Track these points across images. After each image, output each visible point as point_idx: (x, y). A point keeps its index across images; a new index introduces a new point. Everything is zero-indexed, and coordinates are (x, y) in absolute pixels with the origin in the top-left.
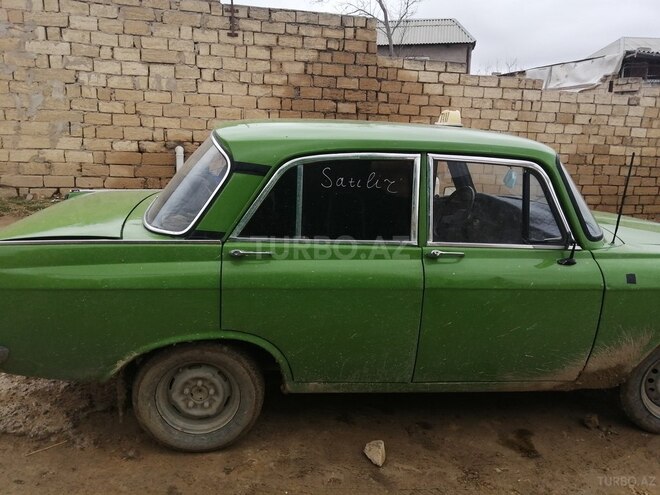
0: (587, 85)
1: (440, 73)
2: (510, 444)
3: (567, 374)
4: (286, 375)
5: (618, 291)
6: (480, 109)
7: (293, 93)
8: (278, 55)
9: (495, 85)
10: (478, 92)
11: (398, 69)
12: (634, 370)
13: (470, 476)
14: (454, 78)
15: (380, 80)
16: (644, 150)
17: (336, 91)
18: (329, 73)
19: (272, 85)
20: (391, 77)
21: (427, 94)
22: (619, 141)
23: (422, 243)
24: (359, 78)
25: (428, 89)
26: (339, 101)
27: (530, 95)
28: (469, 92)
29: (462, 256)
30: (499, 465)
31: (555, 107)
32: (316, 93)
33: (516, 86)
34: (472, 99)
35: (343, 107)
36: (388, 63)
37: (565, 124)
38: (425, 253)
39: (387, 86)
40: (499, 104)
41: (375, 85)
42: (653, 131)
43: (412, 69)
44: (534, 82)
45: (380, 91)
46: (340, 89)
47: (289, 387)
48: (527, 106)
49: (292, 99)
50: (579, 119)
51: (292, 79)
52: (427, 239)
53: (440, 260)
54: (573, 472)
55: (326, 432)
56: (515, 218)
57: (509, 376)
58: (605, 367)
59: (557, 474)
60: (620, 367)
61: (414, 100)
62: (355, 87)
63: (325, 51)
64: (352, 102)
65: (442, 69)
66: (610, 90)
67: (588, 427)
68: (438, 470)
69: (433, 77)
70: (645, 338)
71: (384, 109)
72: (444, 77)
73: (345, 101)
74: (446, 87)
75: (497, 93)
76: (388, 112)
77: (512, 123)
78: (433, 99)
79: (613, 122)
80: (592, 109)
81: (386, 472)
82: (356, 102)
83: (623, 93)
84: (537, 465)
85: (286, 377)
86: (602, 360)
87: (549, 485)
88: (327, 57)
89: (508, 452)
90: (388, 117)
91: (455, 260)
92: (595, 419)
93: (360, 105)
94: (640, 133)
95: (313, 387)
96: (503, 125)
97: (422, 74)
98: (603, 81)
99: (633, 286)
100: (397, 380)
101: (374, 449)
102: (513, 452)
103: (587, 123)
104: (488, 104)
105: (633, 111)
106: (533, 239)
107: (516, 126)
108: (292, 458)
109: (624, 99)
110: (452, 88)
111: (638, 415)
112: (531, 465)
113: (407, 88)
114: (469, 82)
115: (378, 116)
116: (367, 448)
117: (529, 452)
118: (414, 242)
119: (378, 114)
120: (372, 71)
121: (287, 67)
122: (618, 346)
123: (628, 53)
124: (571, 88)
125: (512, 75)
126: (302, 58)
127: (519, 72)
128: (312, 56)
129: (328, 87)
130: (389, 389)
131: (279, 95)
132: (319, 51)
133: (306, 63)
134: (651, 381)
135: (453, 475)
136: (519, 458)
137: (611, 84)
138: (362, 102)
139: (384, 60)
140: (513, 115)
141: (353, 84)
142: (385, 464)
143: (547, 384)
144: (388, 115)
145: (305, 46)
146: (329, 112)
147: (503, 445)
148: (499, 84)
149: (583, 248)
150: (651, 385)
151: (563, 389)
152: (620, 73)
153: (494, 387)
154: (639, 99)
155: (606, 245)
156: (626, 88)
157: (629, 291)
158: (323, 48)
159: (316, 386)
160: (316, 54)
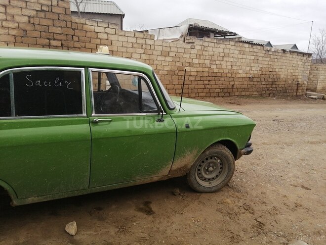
0: (175, 39)
1: (105, 28)
2: (140, 210)
3: (164, 172)
4: (13, 196)
5: (183, 132)
6: (127, 47)
7: (22, 34)
8: (10, 11)
9: (133, 36)
10: (125, 39)
11: (83, 24)
12: (192, 166)
13: (121, 230)
14: (113, 31)
15: (74, 29)
16: (198, 69)
17: (49, 34)
18: (44, 24)
19: (8, 28)
20: (80, 28)
21: (99, 38)
22: (188, 65)
23: (89, 115)
24: (62, 27)
25: (100, 36)
26: (51, 39)
27: (149, 42)
28: (121, 38)
29: (110, 121)
30: (135, 221)
31: (160, 48)
32: (37, 34)
33: (143, 37)
34: (122, 42)
35: (53, 43)
36: (77, 21)
37: (165, 56)
38: (91, 120)
39: (77, 33)
40: (135, 45)
41: (72, 32)
42: (201, 60)
43: (91, 25)
44: (151, 36)
45: (74, 35)
46: (51, 33)
47: (16, 203)
48: (148, 47)
49: (22, 37)
50: (172, 54)
51: (21, 25)
52: (92, 113)
53: (100, 124)
54: (169, 217)
55: (43, 223)
56: (136, 101)
57: (138, 177)
58: (179, 167)
59: (161, 220)
60: (186, 166)
61: (93, 41)
62: (60, 32)
63: (40, 11)
64: (59, 40)
65: (107, 26)
66: (184, 42)
67: (175, 195)
68: (105, 230)
69: (102, 30)
70: (195, 152)
71: (77, 45)
72: (108, 30)
73: (54, 39)
74: (109, 35)
75: (134, 40)
76: (80, 46)
77: (142, 55)
78: (103, 41)
79: (185, 56)
80: (176, 50)
81: (77, 238)
82: (61, 40)
83: (189, 43)
84: (153, 218)
85: (12, 197)
86: (178, 164)
87: (158, 226)
88: (42, 15)
89: (140, 214)
90: (79, 49)
91: (107, 123)
92: (178, 191)
93: (63, 42)
94: (196, 61)
95: (31, 200)
96: (138, 56)
97: (96, 28)
98: (181, 37)
99: (188, 129)
100: (81, 188)
101: (71, 227)
102: (142, 213)
103: (174, 56)
104: (130, 45)
105: (193, 51)
106: (145, 110)
107: (144, 56)
108: (21, 242)
109: (189, 46)
110: (112, 36)
111: (195, 186)
112: (150, 218)
113: (89, 34)
114: (120, 34)
115: (75, 48)
116: (67, 227)
117: (149, 212)
118: (85, 115)
119: (74, 47)
120: (69, 25)
121: (17, 18)
122: (184, 157)
123: (190, 25)
124: (168, 40)
125: (142, 32)
126: (27, 14)
127: (145, 31)
128: (33, 13)
129: (44, 31)
130: (76, 194)
131: (14, 34)
132: (37, 11)
133: (29, 17)
134: (199, 170)
135: (113, 231)
136: (145, 216)
137: (184, 38)
138: (65, 40)
139: (75, 19)
140: (142, 51)
141: (59, 30)
142: (76, 234)
143: (155, 178)
144: (79, 48)
145: (28, 7)
146: (46, 45)
147: (137, 211)
148: (135, 35)
149: (167, 114)
150: (199, 172)
151: (163, 179)
152: (188, 34)
153: (131, 184)
154: (195, 46)
155: (177, 112)
156: (190, 41)
157: (187, 131)
158: (39, 9)
159: (33, 199)
160: (35, 12)
